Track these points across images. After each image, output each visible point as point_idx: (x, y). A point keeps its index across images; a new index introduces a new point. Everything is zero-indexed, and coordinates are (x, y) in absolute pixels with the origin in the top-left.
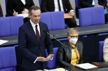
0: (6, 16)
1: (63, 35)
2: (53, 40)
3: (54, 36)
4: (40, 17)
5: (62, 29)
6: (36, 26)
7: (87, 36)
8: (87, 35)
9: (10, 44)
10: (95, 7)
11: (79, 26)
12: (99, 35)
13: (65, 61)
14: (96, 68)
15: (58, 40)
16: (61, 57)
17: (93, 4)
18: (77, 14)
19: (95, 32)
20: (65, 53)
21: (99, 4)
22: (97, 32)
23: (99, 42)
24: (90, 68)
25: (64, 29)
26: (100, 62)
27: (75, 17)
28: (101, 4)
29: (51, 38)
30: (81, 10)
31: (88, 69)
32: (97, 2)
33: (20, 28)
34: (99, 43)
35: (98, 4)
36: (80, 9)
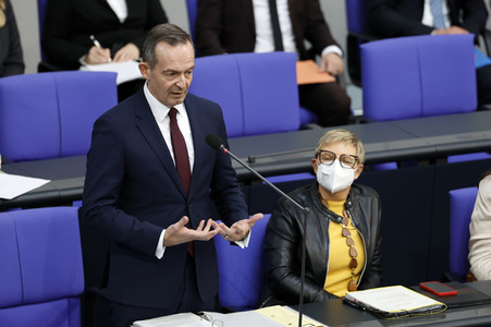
0: (42, 69)
1: (291, 157)
2: (249, 179)
3: (250, 161)
4: (191, 76)
5: (286, 131)
6: (173, 114)
7: (399, 165)
8: (399, 160)
9: (56, 194)
10: (434, 33)
11: (363, 120)
12: (452, 159)
13: (298, 276)
14: (434, 310)
15: (269, 181)
16: (284, 257)
17: (428, 20)
18: (356, 65)
19: (433, 149)
20: (298, 241)
21: (454, 22)
22: (440, 149)
23: (452, 192)
24: (409, 308)
25: (294, 130)
26: (452, 283)
27: (347, 78)
28: (461, 21)
29: (238, 172)
30: (374, 48)
31: (399, 314)
32: (445, 11)
33: (98, 123)
34: (449, 196)
35: (447, 24)
36: (366, 41)
